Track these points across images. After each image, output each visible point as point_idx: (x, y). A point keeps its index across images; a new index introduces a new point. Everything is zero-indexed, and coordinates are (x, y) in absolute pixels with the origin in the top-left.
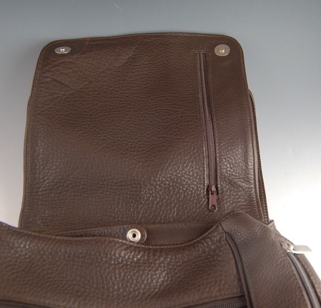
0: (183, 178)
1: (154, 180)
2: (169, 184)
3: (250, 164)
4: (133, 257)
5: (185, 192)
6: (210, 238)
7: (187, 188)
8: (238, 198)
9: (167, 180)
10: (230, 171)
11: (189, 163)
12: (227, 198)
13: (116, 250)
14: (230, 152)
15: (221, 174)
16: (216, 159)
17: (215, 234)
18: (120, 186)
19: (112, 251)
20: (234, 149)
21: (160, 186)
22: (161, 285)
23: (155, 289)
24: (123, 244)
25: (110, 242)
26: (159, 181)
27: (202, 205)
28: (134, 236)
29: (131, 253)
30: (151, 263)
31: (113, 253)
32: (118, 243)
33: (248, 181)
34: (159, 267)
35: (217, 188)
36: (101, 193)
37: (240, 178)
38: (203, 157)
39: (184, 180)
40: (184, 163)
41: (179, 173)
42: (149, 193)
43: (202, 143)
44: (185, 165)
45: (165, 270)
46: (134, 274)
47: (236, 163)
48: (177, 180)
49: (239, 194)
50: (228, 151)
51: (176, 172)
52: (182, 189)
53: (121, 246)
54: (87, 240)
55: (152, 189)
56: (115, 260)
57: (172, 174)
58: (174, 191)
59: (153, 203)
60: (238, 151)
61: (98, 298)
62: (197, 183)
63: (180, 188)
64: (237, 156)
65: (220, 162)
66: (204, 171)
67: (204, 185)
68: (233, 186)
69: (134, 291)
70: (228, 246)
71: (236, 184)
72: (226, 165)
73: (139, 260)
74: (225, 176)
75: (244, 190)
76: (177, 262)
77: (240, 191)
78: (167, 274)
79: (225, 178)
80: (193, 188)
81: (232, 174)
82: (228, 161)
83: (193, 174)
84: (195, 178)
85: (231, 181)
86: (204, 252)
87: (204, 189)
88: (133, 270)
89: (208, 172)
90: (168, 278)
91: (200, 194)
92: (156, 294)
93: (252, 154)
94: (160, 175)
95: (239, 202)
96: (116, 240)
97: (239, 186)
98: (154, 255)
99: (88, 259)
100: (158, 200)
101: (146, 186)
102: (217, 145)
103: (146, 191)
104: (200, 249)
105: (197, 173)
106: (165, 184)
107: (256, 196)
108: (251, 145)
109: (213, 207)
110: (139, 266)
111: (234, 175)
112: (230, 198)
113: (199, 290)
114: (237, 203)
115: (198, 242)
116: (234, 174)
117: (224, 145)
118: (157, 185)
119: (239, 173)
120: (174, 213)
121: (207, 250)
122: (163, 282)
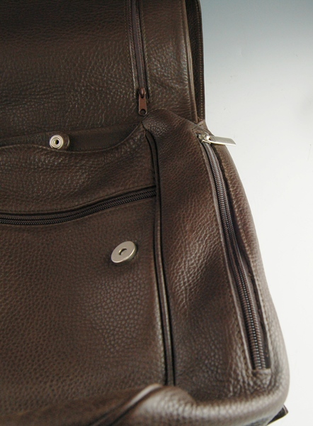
0: (109, 82)
1: (78, 86)
2: (95, 90)
3: (183, 63)
4: (54, 161)
5: (112, 97)
6: (132, 138)
7: (114, 93)
8: (171, 101)
9: (93, 85)
10: (160, 71)
11: (114, 64)
12: (159, 102)
13: (35, 154)
14: (160, 50)
15: (151, 75)
16: (144, 59)
17: (137, 134)
18: (43, 94)
19: (31, 156)
20: (165, 46)
21: (85, 91)
22: (81, 186)
23: (75, 189)
24: (43, 149)
25: (29, 148)
26: (83, 86)
27: (131, 109)
28: (57, 142)
29: (51, 158)
30: (72, 166)
31: (32, 158)
32: (38, 148)
33: (182, 82)
34: (80, 169)
35: (147, 90)
36: (25, 104)
37: (172, 79)
38: (129, 57)
39: (111, 84)
40: (109, 65)
41: (104, 76)
42: (74, 100)
43: (128, 42)
44: (110, 67)
45: (86, 172)
46: (54, 176)
47: (167, 62)
48: (103, 84)
49: (172, 96)
50: (158, 49)
51: (101, 75)
52: (110, 94)
53: (41, 151)
54: (7, 149)
55: (77, 96)
56: (34, 165)
57: (97, 78)
58: (101, 96)
59: (79, 111)
60: (168, 48)
61: (17, 200)
62: (125, 86)
63: (106, 93)
64: (167, 54)
65: (149, 62)
66: (131, 73)
67: (133, 89)
68: (166, 88)
69: (54, 191)
70: (147, 143)
71: (168, 86)
72: (156, 65)
73: (60, 163)
74: (155, 76)
75: (177, 92)
76: (99, 164)
77: (173, 93)
78: (89, 175)
79: (156, 80)
80: (121, 92)
81: (163, 75)
82: (159, 61)
83: (120, 76)
84: (123, 81)
85: (162, 83)
86: (126, 152)
87: (133, 93)
88: (53, 173)
89: (136, 73)
90: (89, 179)
91: (129, 99)
92: (75, 193)
93: (184, 52)
94: (84, 80)
95: (172, 105)
96: (35, 146)
97: (172, 87)
98: (76, 159)
99: (8, 166)
100: (85, 106)
101: (70, 92)
102: (145, 42)
103: (71, 98)
104: (123, 150)
105: (124, 75)
106: (91, 89)
107: (191, 98)
108: (183, 41)
109: (143, 112)
110: (59, 169)
111: (165, 76)
112: (162, 101)
113: (114, 185)
114: (170, 106)
115: (122, 144)
116: (166, 74)
117: (152, 43)
118: (81, 91)
119: (171, 73)
120: (102, 120)
121: (129, 150)
122: (84, 182)
